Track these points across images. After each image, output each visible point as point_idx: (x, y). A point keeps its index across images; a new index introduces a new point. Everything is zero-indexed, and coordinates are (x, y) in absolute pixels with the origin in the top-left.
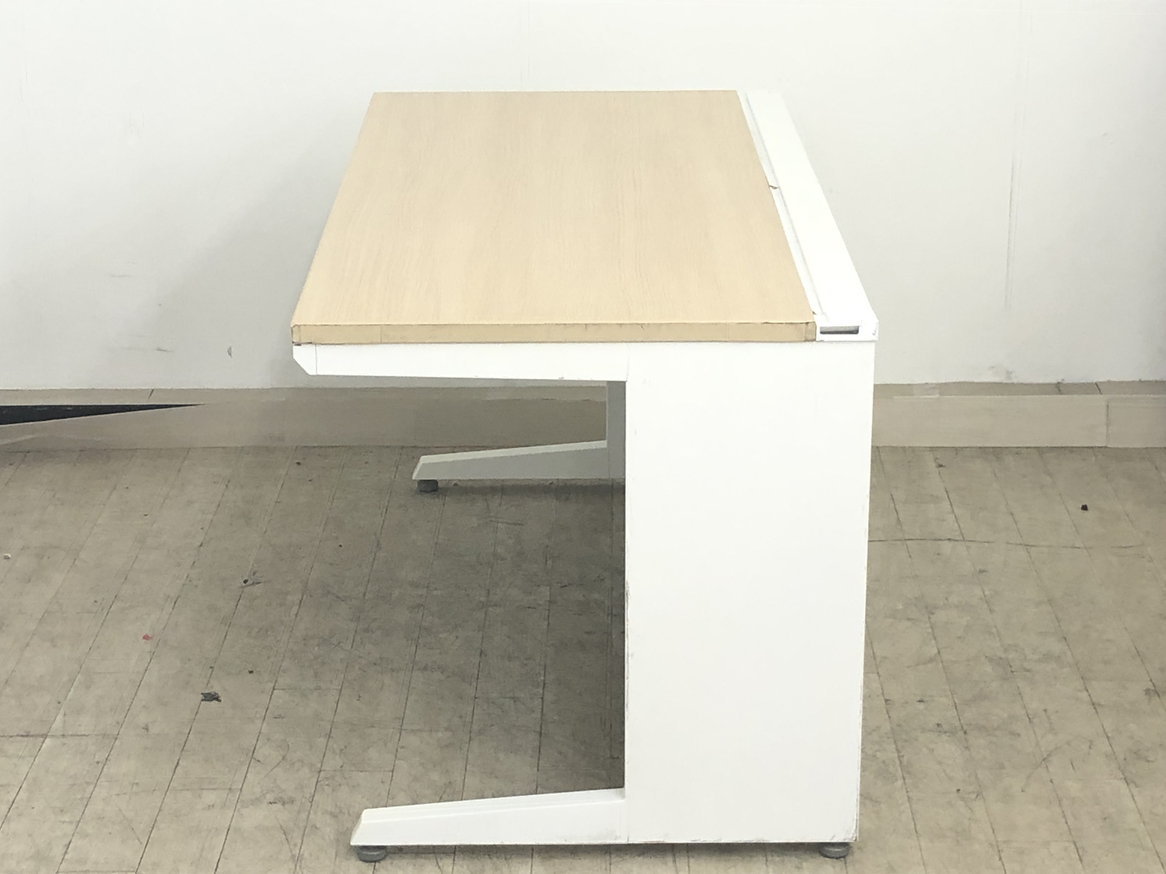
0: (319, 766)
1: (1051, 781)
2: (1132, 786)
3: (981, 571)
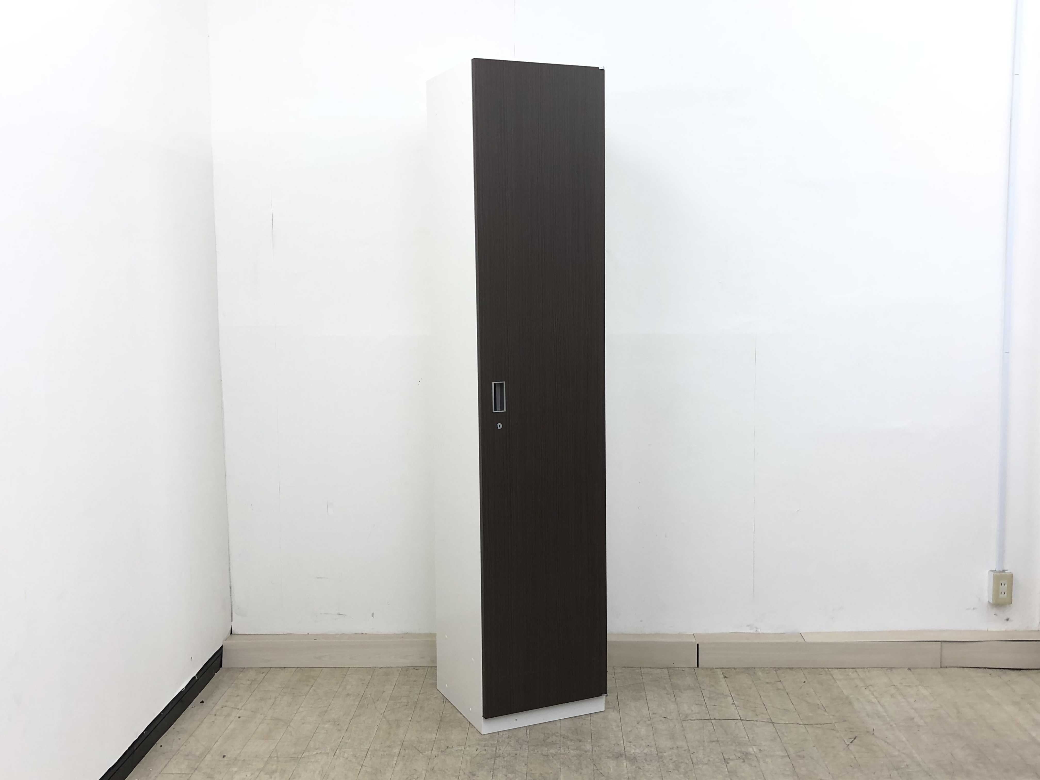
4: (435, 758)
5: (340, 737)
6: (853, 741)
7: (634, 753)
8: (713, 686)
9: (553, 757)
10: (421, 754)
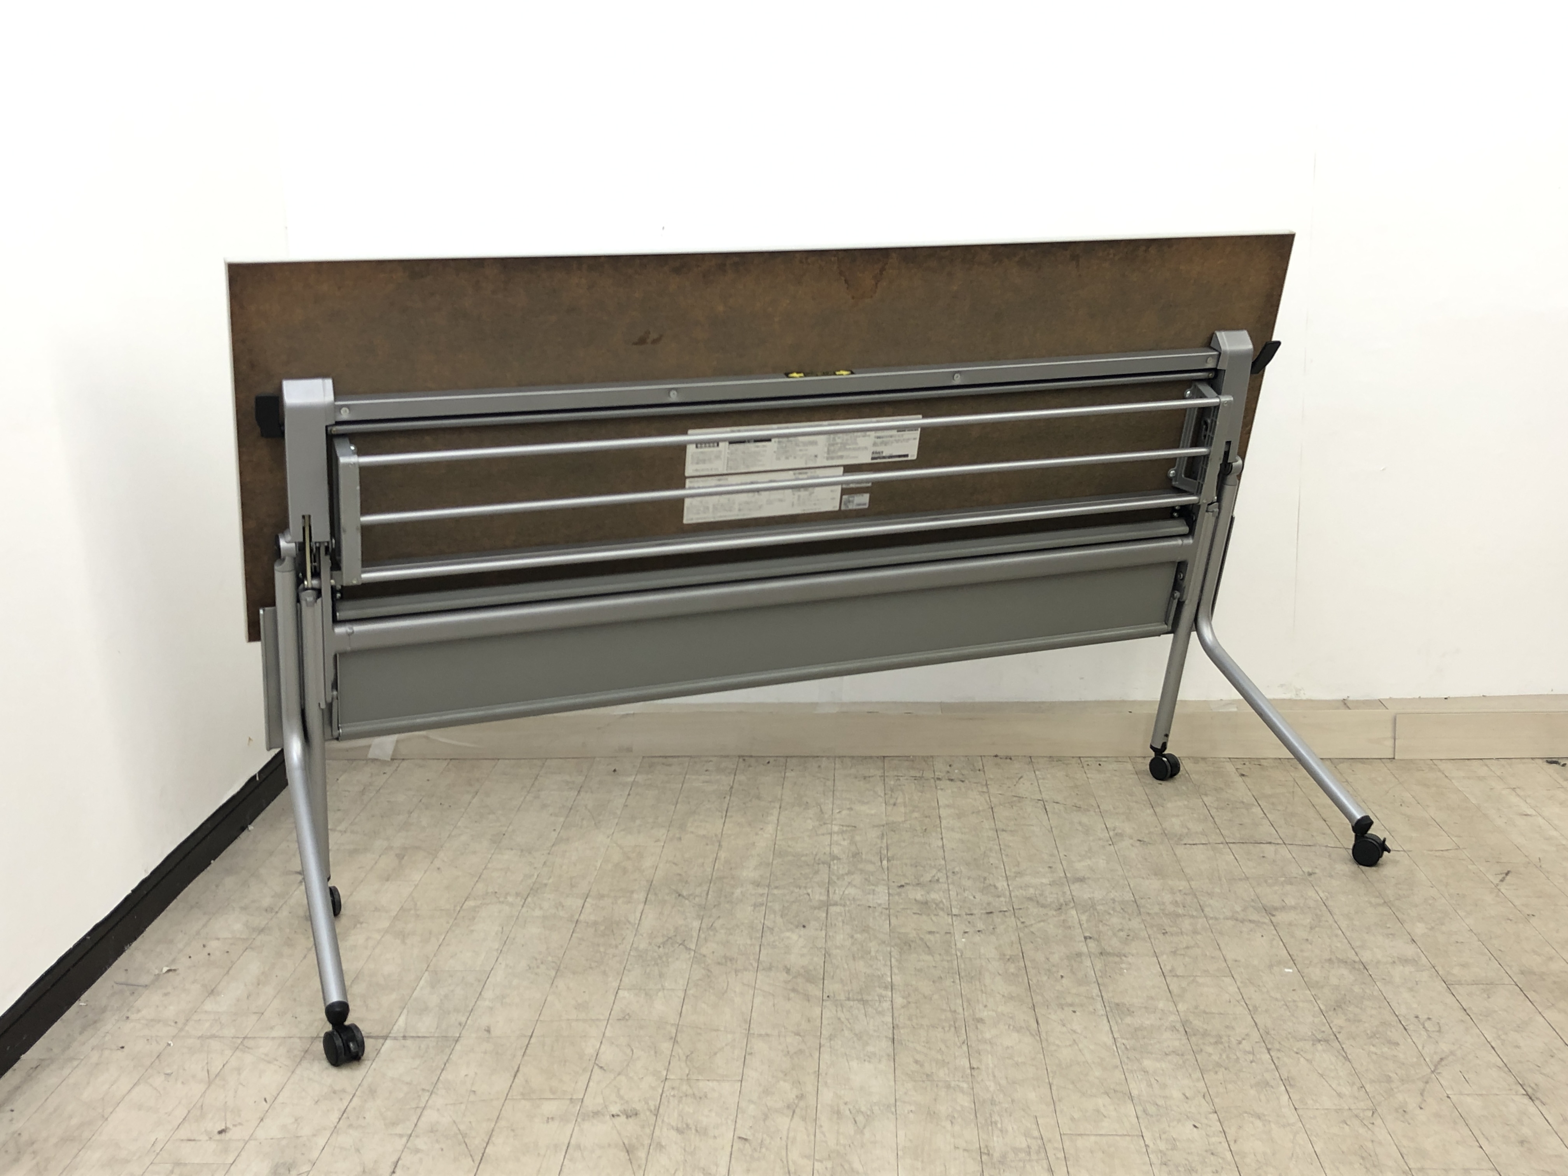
0: (665, 1073)
1: (1448, 1097)
2: (1537, 1102)
3: (1310, 874)
4: (714, 910)
5: (533, 875)
6: (1504, 878)
7: (1090, 898)
8: (1222, 789)
9: (937, 905)
10: (687, 902)
